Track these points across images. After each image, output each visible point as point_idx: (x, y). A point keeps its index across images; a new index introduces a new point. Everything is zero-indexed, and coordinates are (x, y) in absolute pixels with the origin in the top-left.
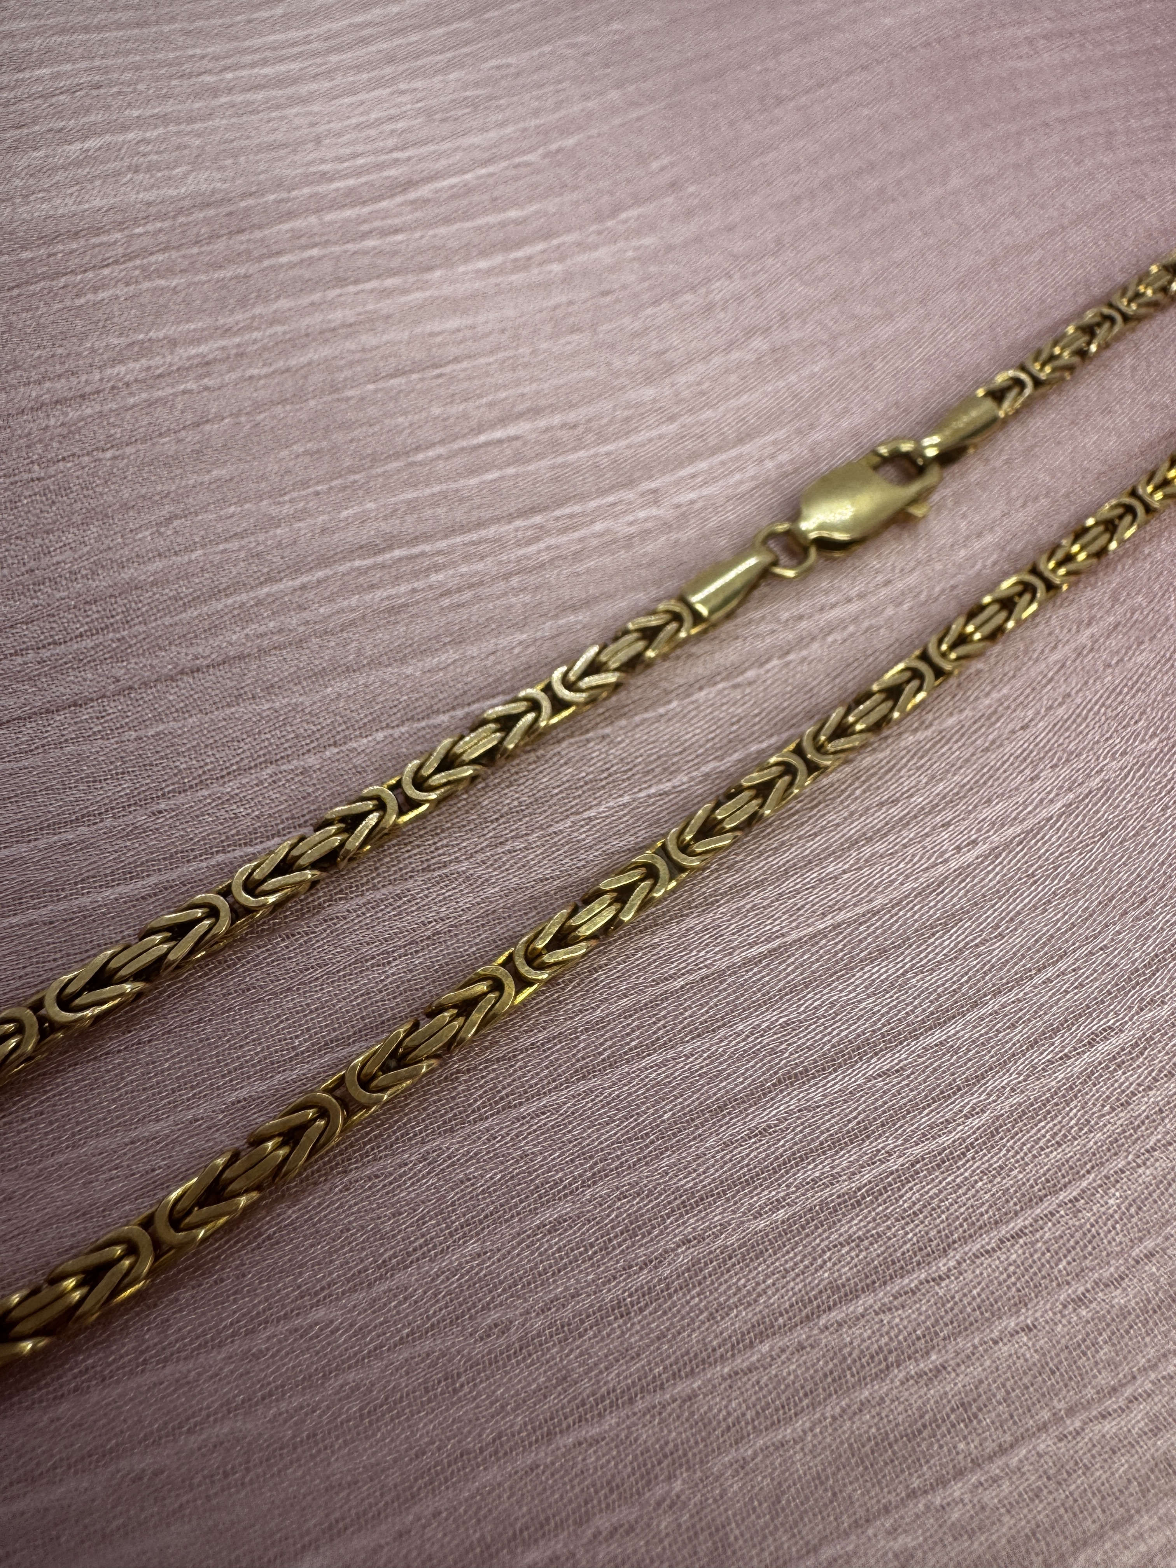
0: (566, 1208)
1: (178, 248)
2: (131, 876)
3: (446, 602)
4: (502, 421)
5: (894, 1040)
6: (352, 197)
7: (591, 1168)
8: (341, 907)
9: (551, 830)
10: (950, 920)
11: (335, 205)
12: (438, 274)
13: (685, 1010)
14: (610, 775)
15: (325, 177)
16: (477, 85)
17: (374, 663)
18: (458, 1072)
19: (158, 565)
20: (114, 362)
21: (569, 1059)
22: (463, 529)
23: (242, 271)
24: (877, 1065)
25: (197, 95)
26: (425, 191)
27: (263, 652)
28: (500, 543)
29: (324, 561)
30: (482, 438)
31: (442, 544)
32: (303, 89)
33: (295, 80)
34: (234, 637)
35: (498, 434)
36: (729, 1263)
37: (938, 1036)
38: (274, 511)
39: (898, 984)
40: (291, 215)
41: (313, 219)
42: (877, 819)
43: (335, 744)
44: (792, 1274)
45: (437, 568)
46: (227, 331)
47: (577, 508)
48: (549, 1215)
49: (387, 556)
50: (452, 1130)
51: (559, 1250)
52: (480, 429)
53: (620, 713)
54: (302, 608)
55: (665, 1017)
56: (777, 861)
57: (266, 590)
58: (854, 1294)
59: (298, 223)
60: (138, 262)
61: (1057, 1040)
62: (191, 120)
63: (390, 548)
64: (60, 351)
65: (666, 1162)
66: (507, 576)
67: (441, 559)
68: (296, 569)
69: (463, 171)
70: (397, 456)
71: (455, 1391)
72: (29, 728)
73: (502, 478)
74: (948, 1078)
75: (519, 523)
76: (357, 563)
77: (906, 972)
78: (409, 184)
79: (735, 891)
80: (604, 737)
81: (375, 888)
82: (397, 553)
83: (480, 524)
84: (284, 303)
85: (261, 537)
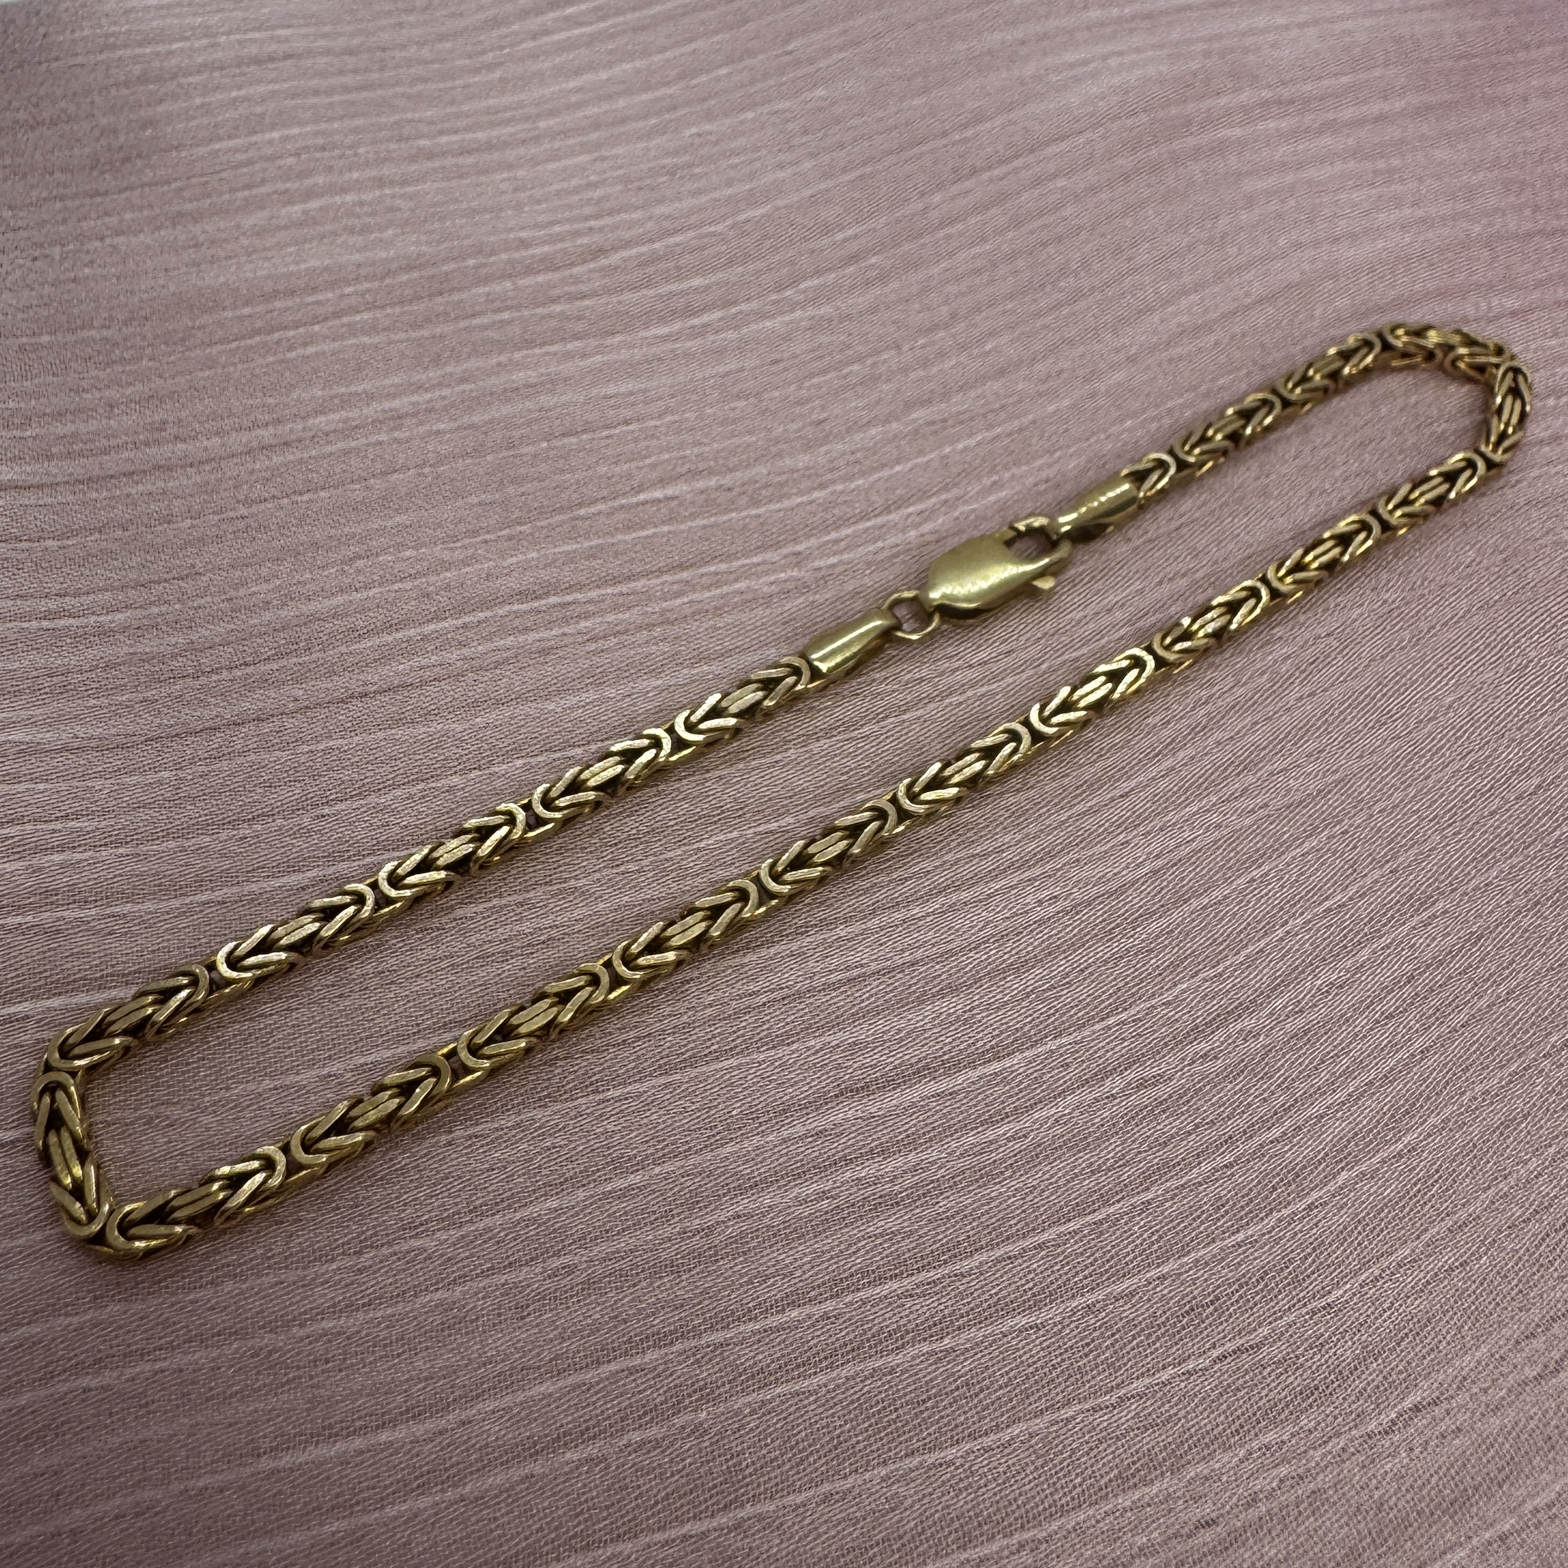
0: (635, 1179)
1: (383, 307)
2: (293, 868)
3: (593, 646)
4: (662, 482)
5: (953, 1066)
6: (548, 264)
7: (663, 1149)
8: (469, 910)
9: (662, 857)
10: (1021, 967)
11: (529, 271)
12: (619, 338)
13: (764, 1023)
14: (723, 812)
15: (524, 244)
16: (676, 153)
17: (520, 698)
18: (557, 1058)
19: (340, 599)
20: (316, 413)
21: (654, 1056)
22: (616, 581)
23: (438, 331)
24: (932, 1087)
25: (413, 159)
26: (615, 258)
27: (424, 683)
28: (648, 596)
29: (484, 605)
30: (642, 497)
31: (593, 594)
32: (511, 155)
33: (505, 145)
34: (401, 667)
35: (658, 494)
36: (773, 1240)
37: (995, 1066)
38: (447, 556)
39: (966, 1020)
40: (487, 280)
41: (508, 285)
42: (966, 871)
43: (479, 768)
44: (828, 1256)
45: (587, 616)
46: (420, 388)
47: (723, 567)
48: (620, 1183)
49: (543, 602)
50: (545, 1106)
51: (626, 1213)
52: (641, 489)
53: (739, 757)
54: (462, 645)
55: (744, 1027)
56: (866, 901)
57: (432, 627)
58: (881, 1280)
59: (494, 288)
60: (345, 320)
61: (1108, 1082)
62: (404, 183)
63: (547, 594)
64: (271, 400)
65: (729, 1150)
66: (650, 627)
67: (591, 608)
68: (460, 610)
69: (652, 241)
70: (561, 510)
71: (523, 1318)
72: (218, 738)
73: (655, 535)
74: (997, 1106)
75: (667, 578)
76: (516, 607)
77: (973, 1008)
78: (602, 251)
79: (825, 924)
80: (721, 778)
81: (501, 896)
82: (553, 600)
83: (630, 578)
84: (473, 364)
85: (433, 579)
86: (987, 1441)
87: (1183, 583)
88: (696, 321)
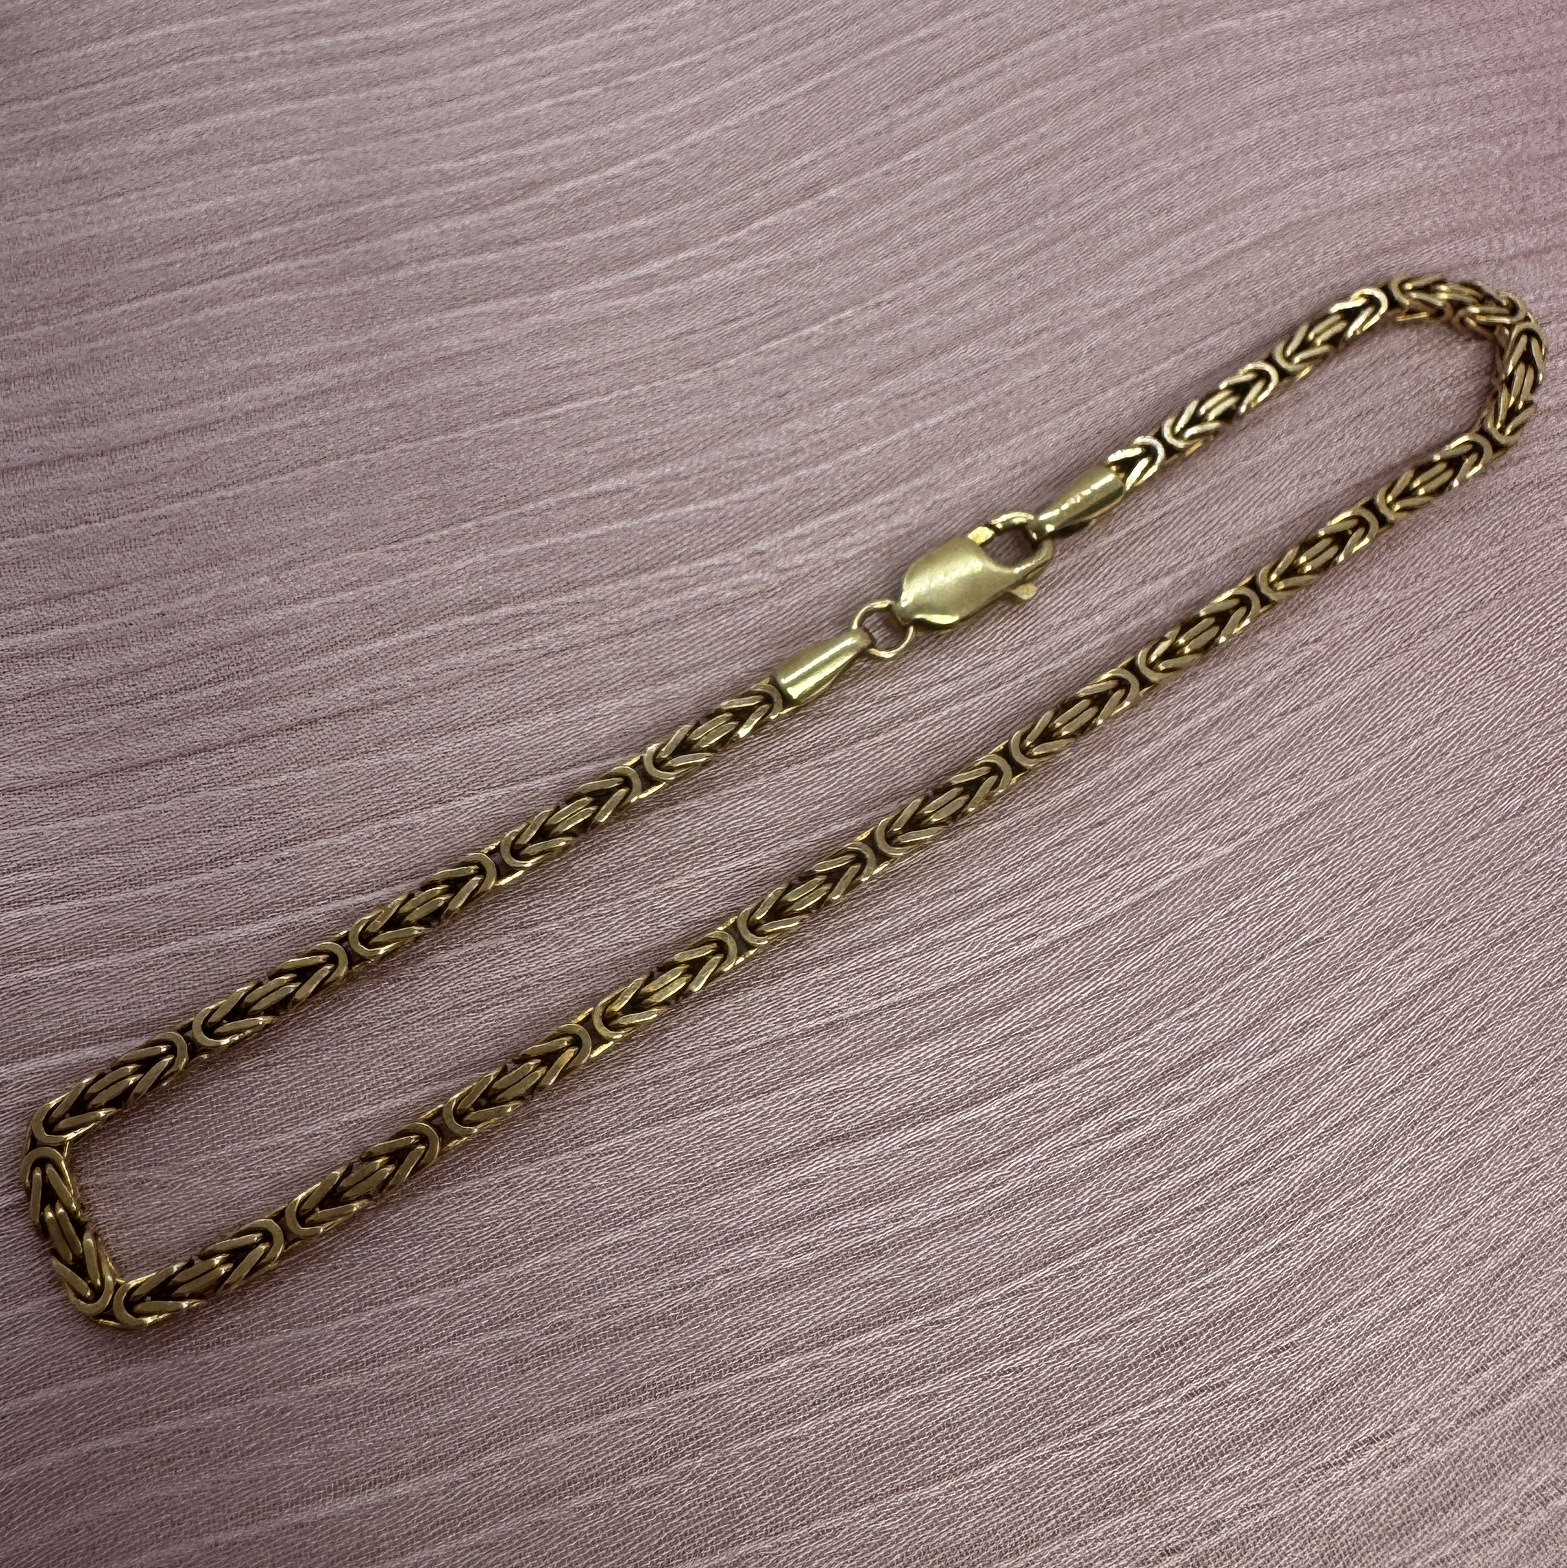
0: (623, 1234)
1: (295, 257)
2: (257, 915)
3: (548, 663)
4: (614, 470)
5: (930, 1114)
6: (475, 203)
7: (649, 1202)
8: (442, 957)
9: (635, 897)
10: (1001, 1008)
11: (455, 211)
12: (556, 295)
13: (744, 1072)
14: (694, 848)
15: (448, 179)
17: (477, 723)
18: (539, 1110)
19: (279, 614)
20: (235, 388)
21: (636, 1108)
22: (570, 587)
23: (357, 286)
24: (912, 1135)
25: (312, 62)
26: (548, 195)
27: (375, 706)
28: (604, 606)
29: (434, 617)
30: (594, 488)
31: (546, 603)
32: (423, 56)
33: (418, 44)
34: (351, 690)
35: (610, 484)
36: (761, 1292)
37: (973, 1113)
38: (388, 559)
39: (943, 1065)
40: (410, 222)
41: (432, 228)
42: (943, 906)
43: (440, 802)
44: (815, 1306)
45: (541, 628)
46: (342, 357)
47: (684, 570)
48: (610, 1238)
49: (495, 613)
50: (531, 1161)
51: (617, 1268)
52: (590, 481)
53: (709, 785)
54: (411, 662)
55: (725, 1077)
56: (842, 941)
57: (380, 643)
58: (865, 1328)
59: (415, 233)
60: (255, 272)
61: (1083, 1126)
62: (307, 95)
63: (498, 604)
64: (180, 373)
65: (714, 1203)
66: (608, 639)
67: (544, 618)
68: (407, 624)
70: (507, 505)
71: (523, 1372)
72: (165, 772)
73: (609, 533)
74: (977, 1152)
75: (624, 583)
76: (466, 620)
77: (951, 1053)
78: (533, 186)
79: (799, 967)
80: (691, 810)
81: (472, 941)
82: (505, 610)
83: (584, 584)
84: (399, 327)
85: (376, 588)
86: (968, 1477)
87: (1166, 581)
88: (642, 271)
